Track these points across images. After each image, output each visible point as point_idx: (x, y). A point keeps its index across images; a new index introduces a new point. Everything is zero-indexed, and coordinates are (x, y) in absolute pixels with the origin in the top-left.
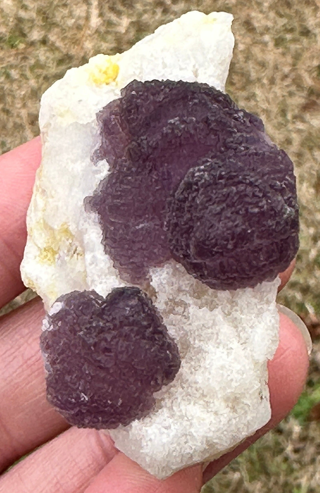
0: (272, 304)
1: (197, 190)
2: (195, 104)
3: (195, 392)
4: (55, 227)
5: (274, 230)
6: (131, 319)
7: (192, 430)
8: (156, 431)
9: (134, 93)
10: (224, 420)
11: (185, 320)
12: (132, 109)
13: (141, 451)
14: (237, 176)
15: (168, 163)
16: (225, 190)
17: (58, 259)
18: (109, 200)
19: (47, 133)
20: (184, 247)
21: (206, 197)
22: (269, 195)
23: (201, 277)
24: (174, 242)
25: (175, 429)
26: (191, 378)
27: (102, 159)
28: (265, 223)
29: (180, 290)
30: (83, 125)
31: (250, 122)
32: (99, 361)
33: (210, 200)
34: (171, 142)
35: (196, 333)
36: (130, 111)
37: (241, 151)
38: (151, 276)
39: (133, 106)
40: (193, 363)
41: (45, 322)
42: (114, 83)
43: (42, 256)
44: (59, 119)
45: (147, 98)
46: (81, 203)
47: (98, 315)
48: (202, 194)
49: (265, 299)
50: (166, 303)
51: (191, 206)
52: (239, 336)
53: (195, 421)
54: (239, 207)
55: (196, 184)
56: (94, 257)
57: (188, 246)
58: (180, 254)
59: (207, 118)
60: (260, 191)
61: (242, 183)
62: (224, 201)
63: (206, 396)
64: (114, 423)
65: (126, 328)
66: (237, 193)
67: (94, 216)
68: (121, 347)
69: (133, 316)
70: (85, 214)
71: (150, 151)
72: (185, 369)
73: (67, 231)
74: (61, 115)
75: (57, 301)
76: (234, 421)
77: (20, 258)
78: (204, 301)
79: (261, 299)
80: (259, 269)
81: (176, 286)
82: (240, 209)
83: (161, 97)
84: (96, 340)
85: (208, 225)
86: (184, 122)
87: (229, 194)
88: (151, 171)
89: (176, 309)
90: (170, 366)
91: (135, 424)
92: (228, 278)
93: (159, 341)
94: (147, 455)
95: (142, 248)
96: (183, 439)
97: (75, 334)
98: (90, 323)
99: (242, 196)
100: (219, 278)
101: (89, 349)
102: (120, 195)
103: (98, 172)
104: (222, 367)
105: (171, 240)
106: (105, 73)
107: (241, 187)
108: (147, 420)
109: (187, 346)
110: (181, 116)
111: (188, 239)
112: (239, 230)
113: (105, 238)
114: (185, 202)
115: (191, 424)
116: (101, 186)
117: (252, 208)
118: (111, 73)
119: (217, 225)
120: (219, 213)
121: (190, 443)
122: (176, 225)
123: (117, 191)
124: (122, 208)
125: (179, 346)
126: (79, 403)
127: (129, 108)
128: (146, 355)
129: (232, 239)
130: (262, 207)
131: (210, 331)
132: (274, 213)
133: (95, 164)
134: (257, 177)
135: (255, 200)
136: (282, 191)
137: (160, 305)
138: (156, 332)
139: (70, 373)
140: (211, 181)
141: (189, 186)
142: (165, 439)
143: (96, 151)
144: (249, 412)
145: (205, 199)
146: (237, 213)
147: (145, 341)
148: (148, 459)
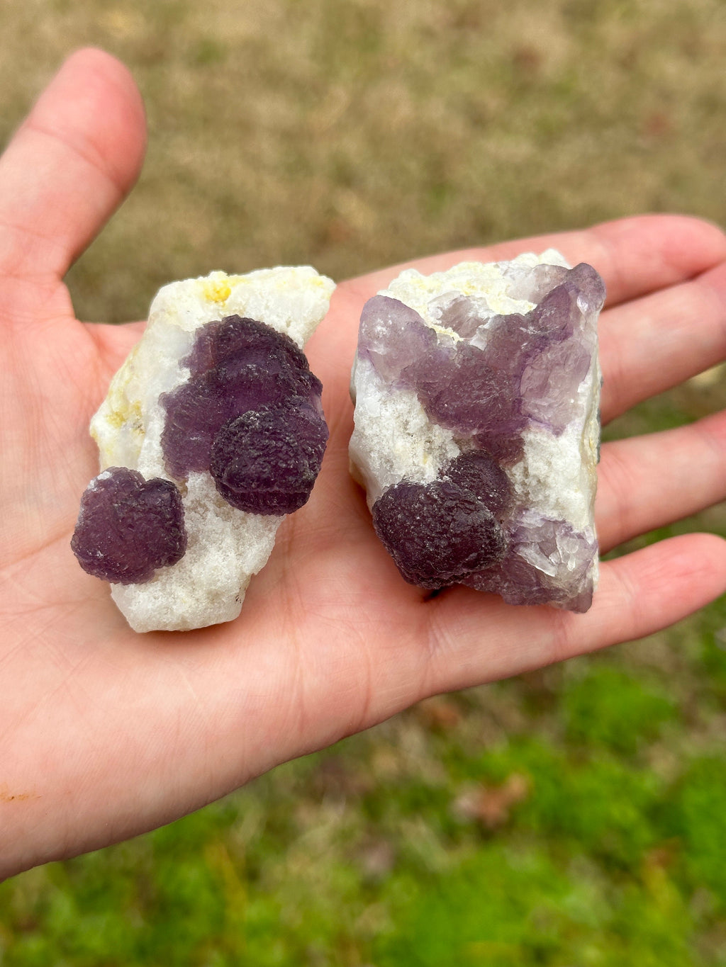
0: (272, 533)
1: (247, 431)
2: (274, 359)
3: (188, 578)
4: (131, 402)
5: (292, 485)
6: (159, 509)
7: (174, 607)
8: (146, 597)
9: (231, 326)
10: (201, 607)
11: (202, 520)
12: (225, 339)
13: (130, 608)
14: (280, 434)
15: (235, 396)
16: (267, 441)
17: (124, 426)
18: (178, 407)
19: (154, 320)
20: (220, 470)
21: (250, 440)
22: (299, 457)
23: (226, 496)
24: (215, 462)
25: (162, 601)
26: (189, 567)
27: (187, 367)
28: (286, 477)
29: (207, 496)
30: (183, 331)
31: (312, 385)
32: (122, 533)
33: (253, 445)
34: (243, 383)
35: (206, 533)
36: (222, 340)
37: (293, 412)
38: (188, 478)
39: (226, 337)
40: (195, 556)
41: (92, 483)
42: (221, 304)
43: (112, 418)
44: (167, 316)
45: (239, 335)
46: (157, 395)
47: (134, 496)
48: (248, 437)
49: (269, 527)
50: (192, 502)
51: (237, 442)
52: (238, 549)
53: (178, 601)
54: (272, 458)
55: (248, 427)
56: (150, 444)
57: (223, 470)
58: (216, 473)
59: (278, 375)
60: (293, 452)
61: (282, 441)
62: (263, 450)
63: (194, 584)
64: (116, 580)
65: (152, 515)
66: (276, 447)
67: (163, 412)
68: (143, 528)
69: (161, 507)
70: (157, 406)
71: (225, 382)
72: (187, 557)
73: (138, 408)
74: (170, 313)
75: (107, 470)
76: (209, 610)
77: (95, 411)
78: (222, 511)
79: (266, 526)
80: (270, 507)
81: (204, 492)
82: (272, 460)
83: (250, 340)
84: (125, 516)
85: (243, 463)
86: (258, 371)
87: (268, 446)
88: (219, 397)
89: (199, 509)
90: (175, 555)
91: (132, 586)
92: (245, 505)
93: (173, 533)
94: (132, 612)
95: (188, 456)
96: (165, 611)
97: (111, 504)
98: (126, 500)
99: (278, 450)
100: (238, 503)
101: (118, 520)
102: (188, 408)
103: (180, 376)
104: (216, 568)
105: (213, 459)
106: (218, 292)
107: (280, 444)
108: (143, 586)
109: (196, 541)
110: (259, 365)
111: (226, 465)
112: (265, 476)
113: (164, 434)
114: (234, 435)
115: (175, 602)
116: (178, 390)
117: (281, 463)
118: (223, 294)
119: (250, 466)
120: (256, 459)
121: (169, 616)
122: (221, 450)
123: (187, 403)
124: (185, 418)
125: (189, 540)
126: (94, 557)
127: (223, 337)
128: (159, 541)
129: (257, 481)
130: (289, 465)
131: (217, 536)
132: (296, 472)
133: (180, 368)
134: (295, 440)
135: (286, 457)
136: (310, 456)
137: (186, 502)
138: (174, 525)
139: (96, 532)
140: (259, 430)
141: (242, 425)
142: (150, 606)
143: (186, 358)
144: (222, 608)
145: (249, 442)
146: (269, 463)
147: (162, 530)
148: (132, 615)
